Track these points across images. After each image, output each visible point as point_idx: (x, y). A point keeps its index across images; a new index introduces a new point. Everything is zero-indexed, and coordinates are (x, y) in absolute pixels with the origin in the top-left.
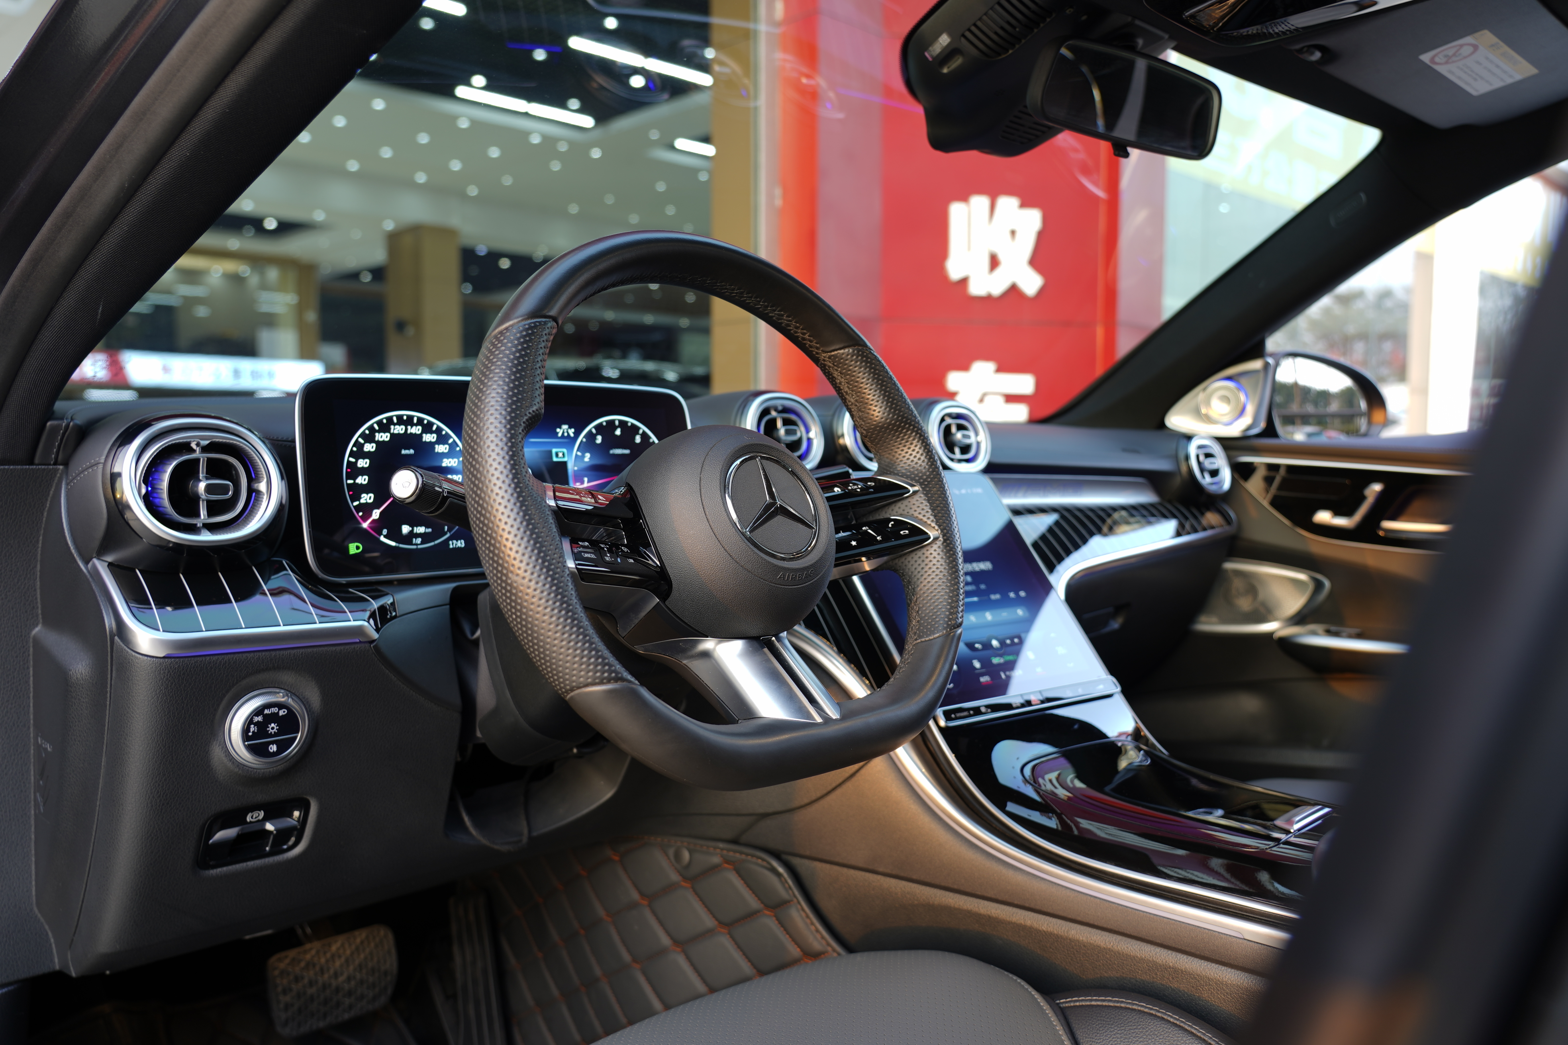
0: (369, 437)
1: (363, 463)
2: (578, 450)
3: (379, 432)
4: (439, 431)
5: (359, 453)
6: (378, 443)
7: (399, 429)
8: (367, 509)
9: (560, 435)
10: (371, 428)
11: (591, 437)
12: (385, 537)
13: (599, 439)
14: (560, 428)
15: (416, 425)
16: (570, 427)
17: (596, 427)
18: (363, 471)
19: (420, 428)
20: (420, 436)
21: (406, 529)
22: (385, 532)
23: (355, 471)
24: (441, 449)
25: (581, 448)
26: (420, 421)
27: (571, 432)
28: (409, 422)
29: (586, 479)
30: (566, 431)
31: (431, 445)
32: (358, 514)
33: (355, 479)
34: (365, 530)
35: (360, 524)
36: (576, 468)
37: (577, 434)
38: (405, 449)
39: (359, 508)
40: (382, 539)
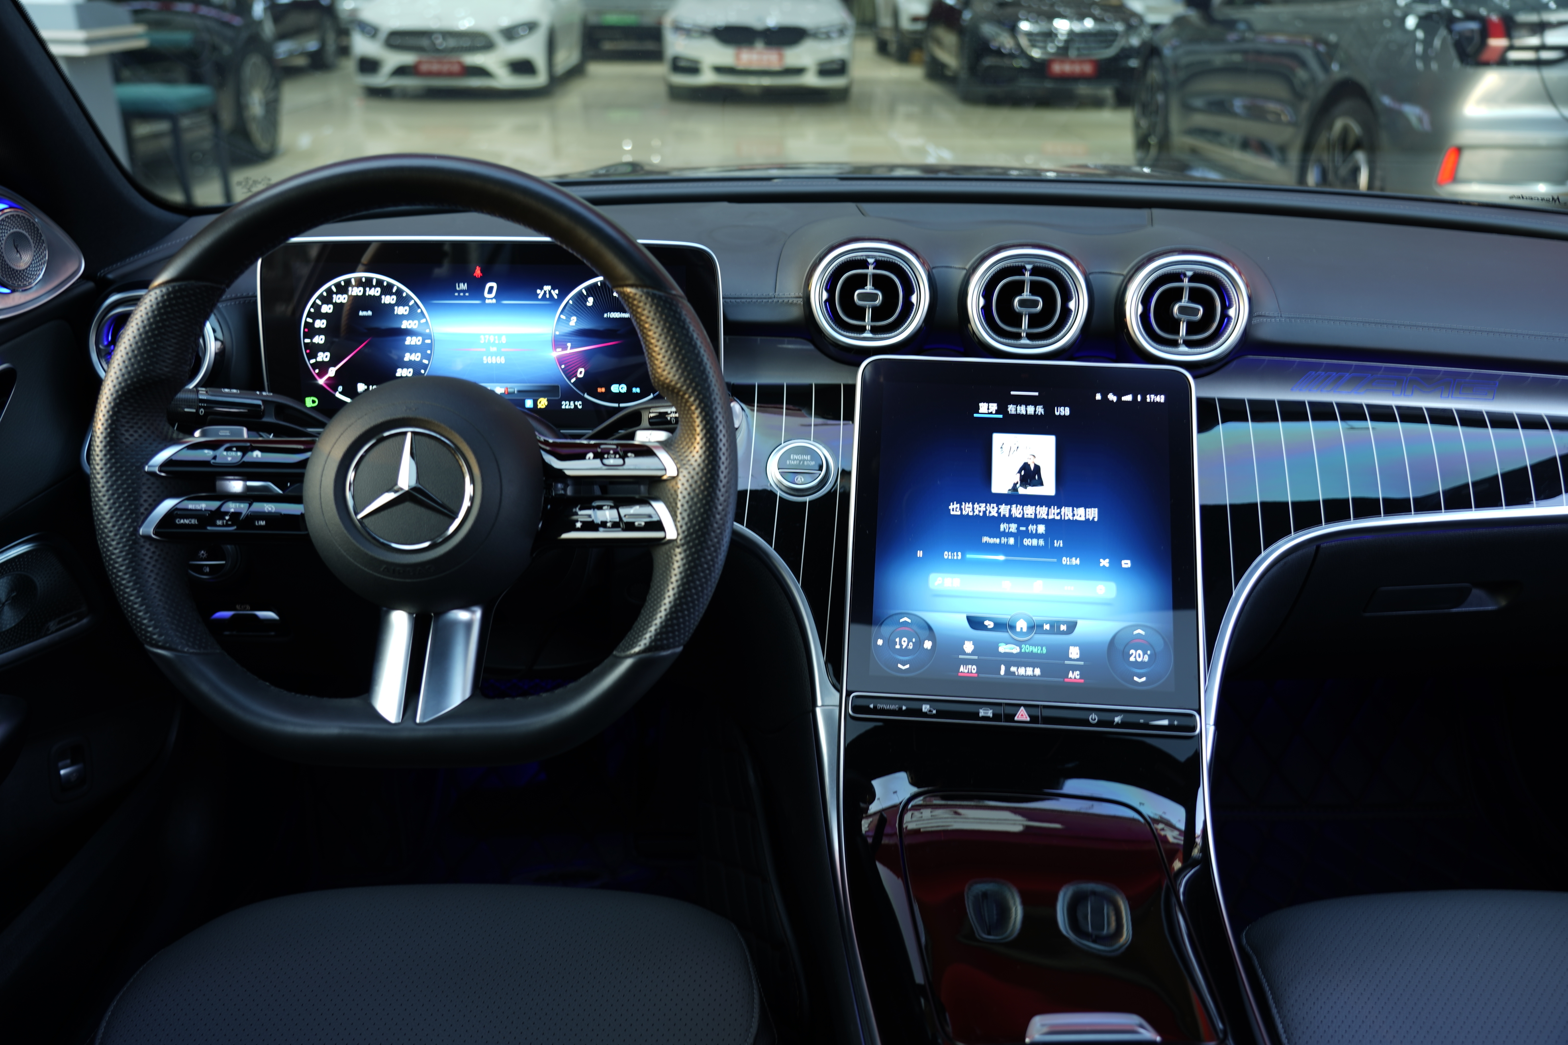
0: (327, 300)
1: (320, 324)
2: (562, 313)
3: (337, 293)
4: (399, 292)
5: (317, 314)
6: (336, 305)
7: (357, 291)
8: (323, 367)
9: (540, 297)
10: (329, 291)
11: (581, 299)
12: (340, 393)
13: (590, 301)
14: (542, 289)
15: (375, 287)
16: (553, 288)
17: (587, 289)
18: (320, 331)
19: (379, 289)
20: (379, 298)
21: (361, 387)
22: (340, 388)
23: (312, 331)
24: (400, 310)
25: (566, 311)
26: (380, 283)
27: (555, 293)
28: (368, 283)
29: (569, 345)
30: (547, 292)
31: (391, 307)
32: (314, 371)
33: (311, 338)
34: (321, 386)
35: (316, 380)
36: (557, 333)
37: (562, 296)
38: (362, 311)
39: (314, 366)
40: (338, 395)
